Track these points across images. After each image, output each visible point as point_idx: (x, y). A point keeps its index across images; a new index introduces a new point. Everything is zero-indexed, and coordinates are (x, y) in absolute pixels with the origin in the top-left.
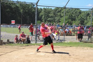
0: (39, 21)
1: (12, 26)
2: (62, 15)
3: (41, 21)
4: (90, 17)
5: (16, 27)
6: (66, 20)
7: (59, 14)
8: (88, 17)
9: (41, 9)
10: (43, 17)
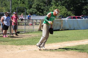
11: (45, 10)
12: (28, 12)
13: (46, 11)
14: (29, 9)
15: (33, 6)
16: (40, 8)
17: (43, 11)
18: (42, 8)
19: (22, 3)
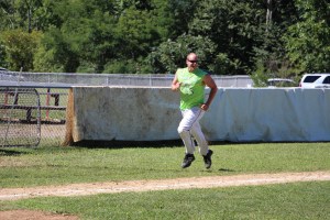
11: (260, 45)
12: (164, 58)
13: (269, 49)
14: (174, 39)
15: (196, 20)
16: (235, 31)
17: (250, 49)
18: (245, 29)
19: (138, 7)
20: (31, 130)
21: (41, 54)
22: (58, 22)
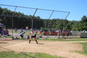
0: (43, 27)
1: (26, 30)
2: (57, 23)
3: (44, 27)
4: (73, 25)
5: (28, 31)
6: (59, 26)
7: (55, 23)
8: (72, 25)
9: (44, 20)
10: (45, 24)
20: (76, 36)
21: (77, 30)
22: (78, 27)
